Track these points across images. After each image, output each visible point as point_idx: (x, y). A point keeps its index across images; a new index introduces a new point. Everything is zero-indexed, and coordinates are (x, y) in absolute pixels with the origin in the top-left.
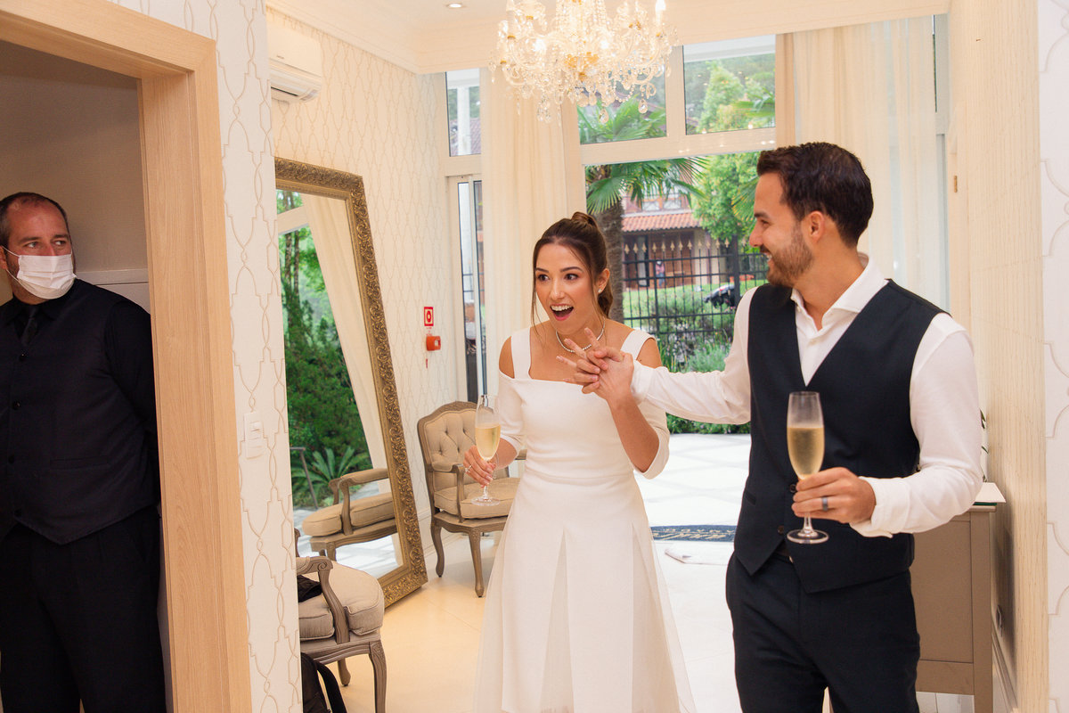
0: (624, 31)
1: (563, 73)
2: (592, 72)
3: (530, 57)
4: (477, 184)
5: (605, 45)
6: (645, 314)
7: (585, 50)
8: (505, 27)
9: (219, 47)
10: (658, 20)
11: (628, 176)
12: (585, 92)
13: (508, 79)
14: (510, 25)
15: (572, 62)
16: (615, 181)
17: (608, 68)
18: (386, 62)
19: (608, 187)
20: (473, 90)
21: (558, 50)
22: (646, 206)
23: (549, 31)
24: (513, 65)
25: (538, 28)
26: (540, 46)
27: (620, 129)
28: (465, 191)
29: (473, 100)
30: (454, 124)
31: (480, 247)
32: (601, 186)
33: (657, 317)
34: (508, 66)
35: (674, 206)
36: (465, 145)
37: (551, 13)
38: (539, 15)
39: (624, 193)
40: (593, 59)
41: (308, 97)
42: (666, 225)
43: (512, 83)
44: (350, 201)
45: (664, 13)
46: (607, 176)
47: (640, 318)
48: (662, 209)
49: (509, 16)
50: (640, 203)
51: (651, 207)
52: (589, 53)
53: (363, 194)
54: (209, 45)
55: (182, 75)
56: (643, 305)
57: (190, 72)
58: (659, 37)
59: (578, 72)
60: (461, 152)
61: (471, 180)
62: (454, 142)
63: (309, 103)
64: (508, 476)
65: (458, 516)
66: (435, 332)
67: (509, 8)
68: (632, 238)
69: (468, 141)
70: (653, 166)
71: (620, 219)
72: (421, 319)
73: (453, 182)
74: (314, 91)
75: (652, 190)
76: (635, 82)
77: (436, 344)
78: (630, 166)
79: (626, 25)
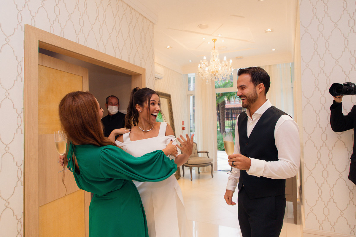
0: (223, 66)
1: (211, 74)
2: (217, 74)
3: (204, 71)
4: (194, 97)
5: (220, 69)
6: (230, 125)
7: (216, 70)
8: (200, 65)
9: (146, 70)
10: (230, 64)
11: (227, 96)
12: (215, 78)
13: (200, 75)
14: (201, 65)
15: (213, 72)
16: (224, 97)
17: (220, 73)
18: (176, 72)
19: (222, 98)
20: (194, 77)
21: (210, 70)
22: (231, 102)
23: (208, 66)
24: (201, 73)
25: (206, 66)
26: (207, 69)
27: (225, 86)
28: (191, 97)
29: (194, 80)
30: (190, 84)
31: (194, 111)
32: (221, 98)
33: (232, 126)
34: (200, 73)
35: (238, 102)
36: (192, 89)
37: (209, 63)
38: (206, 63)
39: (226, 99)
40: (217, 72)
41: (161, 79)
42: (236, 107)
43: (201, 76)
44: (168, 99)
45: (232, 63)
46: (222, 95)
47: (229, 126)
48: (235, 103)
49: (201, 63)
50: (230, 102)
51: (233, 103)
52: (216, 71)
53: (171, 98)
54: (144, 70)
55: (139, 75)
56: (229, 123)
57: (141, 74)
58: (231, 67)
59: (214, 74)
60: (191, 90)
61: (193, 95)
62: (190, 88)
63: (161, 80)
64: (198, 156)
65: (188, 164)
66: (184, 126)
67: (200, 62)
68: (228, 109)
69: (193, 88)
70: (232, 94)
71: (225, 105)
72: (181, 124)
73: (189, 96)
74: (162, 78)
75: (232, 99)
76: (226, 76)
77: (184, 129)
78: (227, 93)
79: (224, 65)
